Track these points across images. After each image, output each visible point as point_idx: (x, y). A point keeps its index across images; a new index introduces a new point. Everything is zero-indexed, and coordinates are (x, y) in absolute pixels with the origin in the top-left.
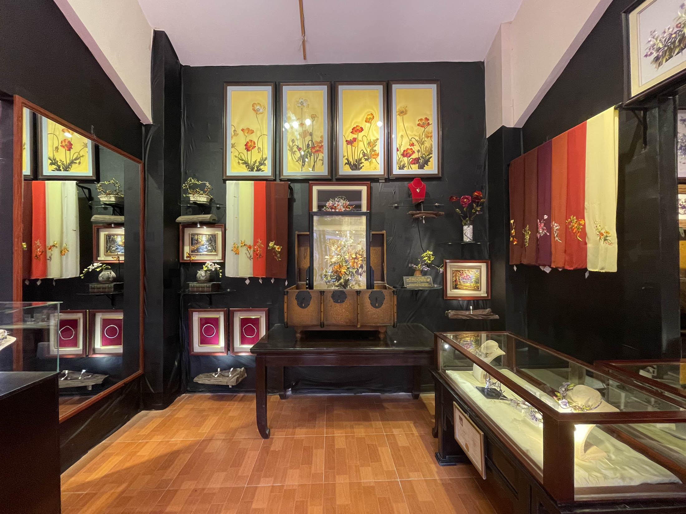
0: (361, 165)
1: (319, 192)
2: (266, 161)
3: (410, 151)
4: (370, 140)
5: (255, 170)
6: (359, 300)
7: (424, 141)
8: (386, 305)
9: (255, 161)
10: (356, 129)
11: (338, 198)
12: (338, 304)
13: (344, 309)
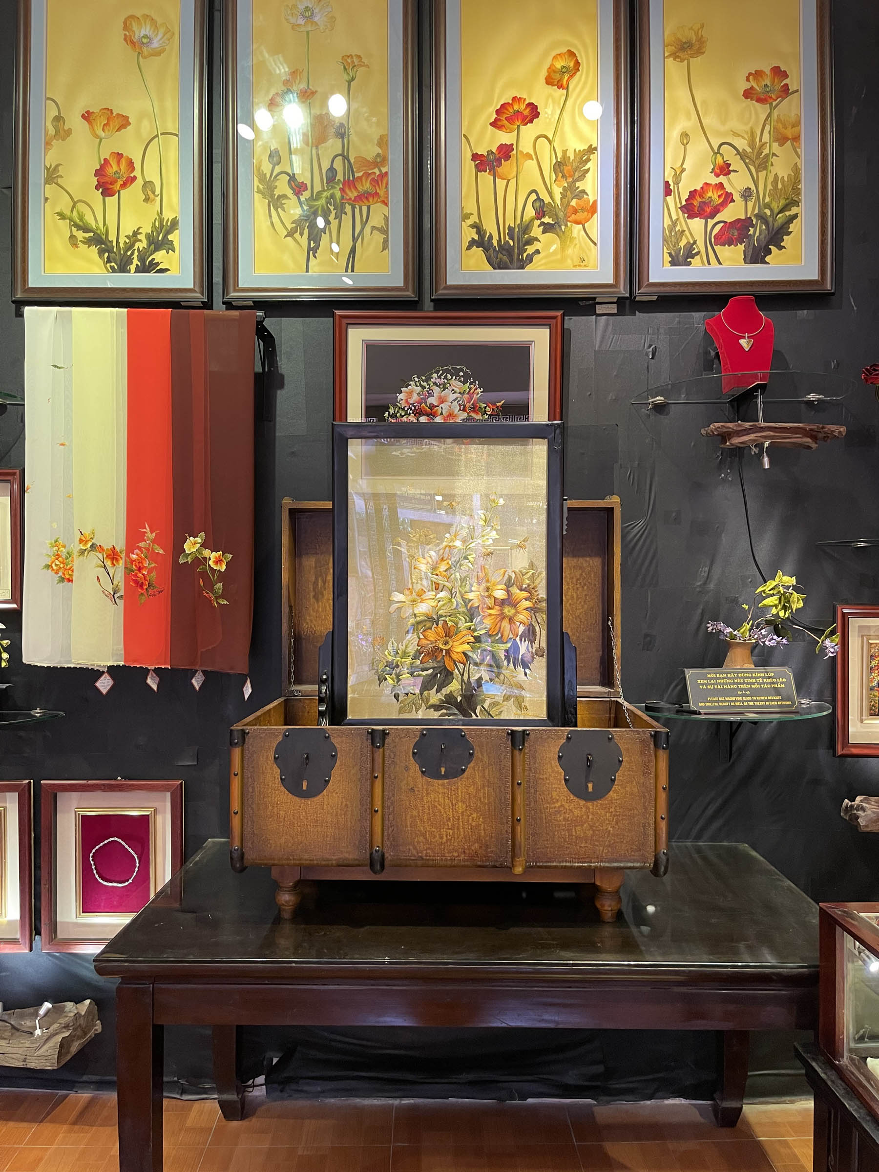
0: (530, 249)
1: (372, 350)
2: (176, 232)
3: (713, 196)
4: (565, 152)
5: (133, 267)
6: (519, 770)
7: (767, 156)
8: (628, 789)
9: (134, 232)
10: (510, 113)
11: (441, 372)
12: (438, 784)
13: (463, 802)
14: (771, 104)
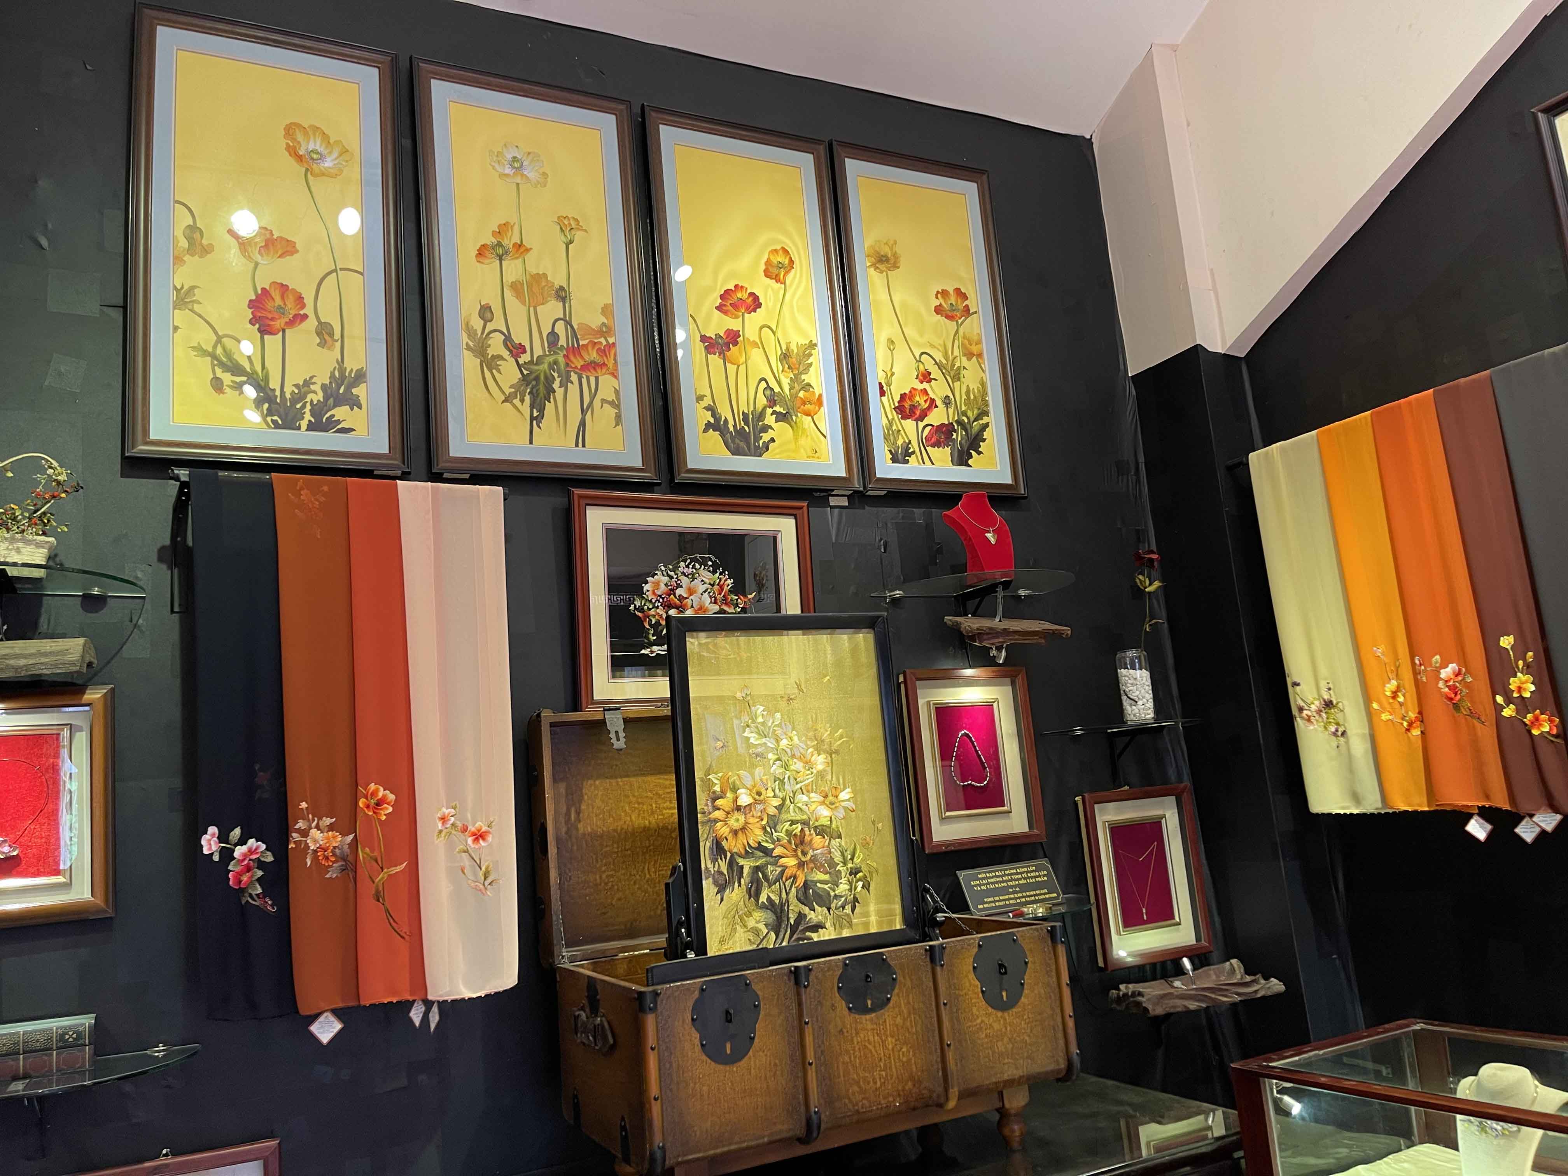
0: (766, 437)
1: (612, 534)
2: (363, 386)
3: (920, 400)
5: (304, 424)
6: (942, 990)
7: (959, 368)
8: (1036, 992)
9: (305, 381)
10: (734, 299)
11: (689, 561)
12: (866, 1020)
13: (892, 1037)
14: (957, 322)
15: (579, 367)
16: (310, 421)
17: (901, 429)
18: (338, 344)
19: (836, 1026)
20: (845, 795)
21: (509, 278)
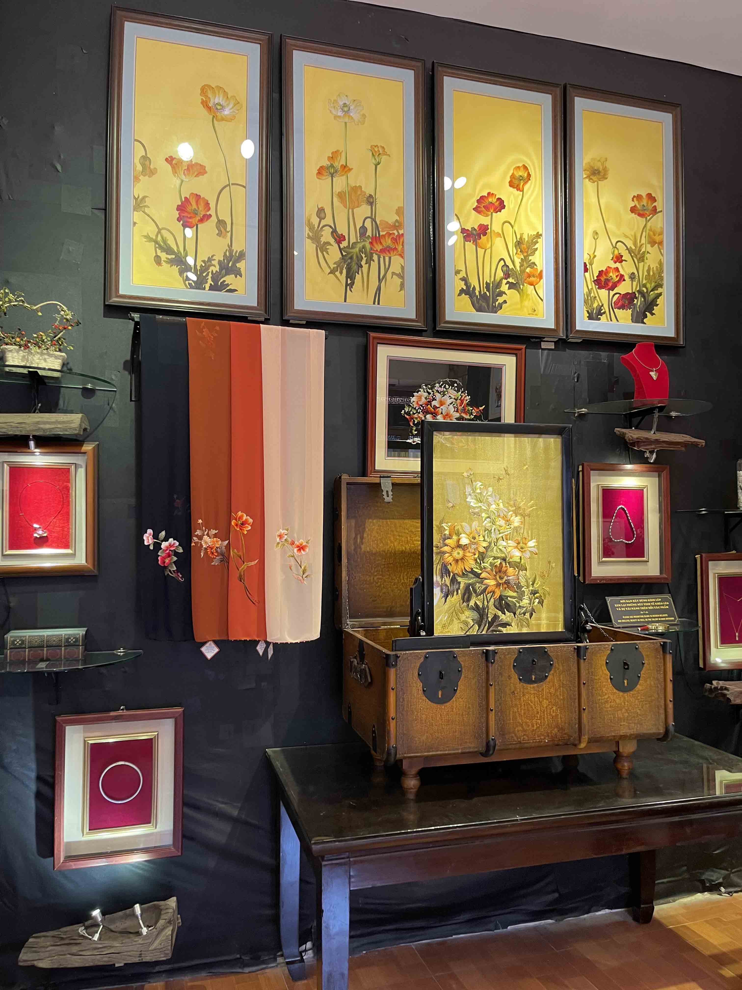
0: (500, 300)
1: (393, 363)
3: (613, 276)
6: (582, 674)
7: (644, 252)
8: (648, 682)
9: (209, 258)
10: (486, 203)
11: (442, 383)
12: (530, 687)
13: (547, 699)
14: (646, 218)
15: (379, 250)
16: (211, 284)
17: (597, 296)
18: (229, 234)
19: (510, 689)
20: (532, 543)
21: (337, 189)
